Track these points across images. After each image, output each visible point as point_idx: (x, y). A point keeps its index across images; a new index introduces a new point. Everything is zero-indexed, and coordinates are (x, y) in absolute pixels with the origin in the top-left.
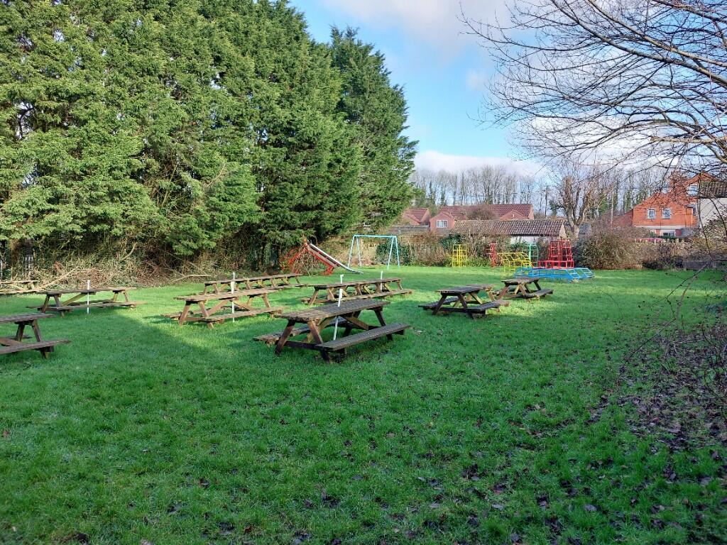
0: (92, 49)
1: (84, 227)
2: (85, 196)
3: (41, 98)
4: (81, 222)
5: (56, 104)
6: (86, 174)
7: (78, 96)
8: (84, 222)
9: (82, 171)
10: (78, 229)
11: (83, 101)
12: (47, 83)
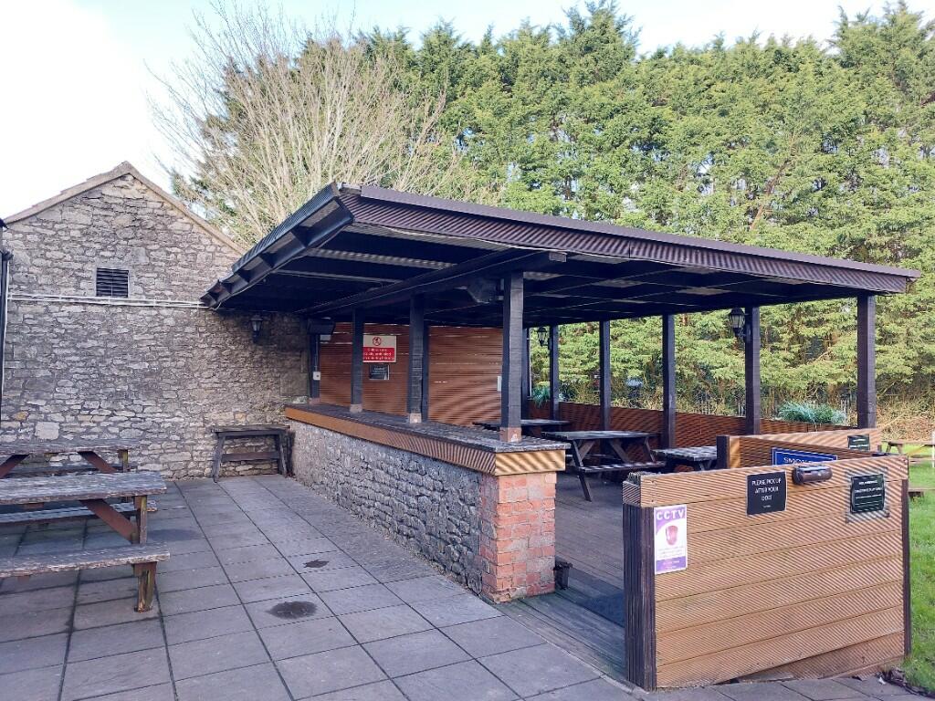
0: (927, 166)
1: (915, 369)
2: (917, 334)
3: (871, 236)
4: (912, 363)
5: (887, 239)
6: (920, 309)
7: (911, 225)
8: (915, 363)
9: (916, 306)
10: (908, 371)
11: (917, 229)
12: (879, 219)
